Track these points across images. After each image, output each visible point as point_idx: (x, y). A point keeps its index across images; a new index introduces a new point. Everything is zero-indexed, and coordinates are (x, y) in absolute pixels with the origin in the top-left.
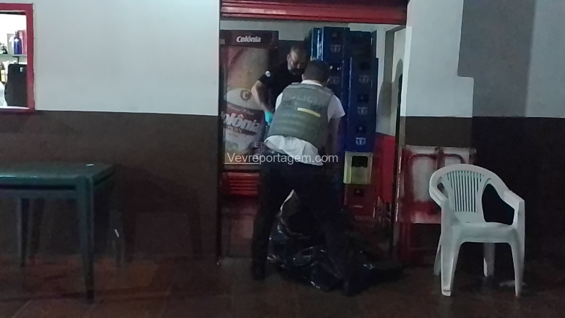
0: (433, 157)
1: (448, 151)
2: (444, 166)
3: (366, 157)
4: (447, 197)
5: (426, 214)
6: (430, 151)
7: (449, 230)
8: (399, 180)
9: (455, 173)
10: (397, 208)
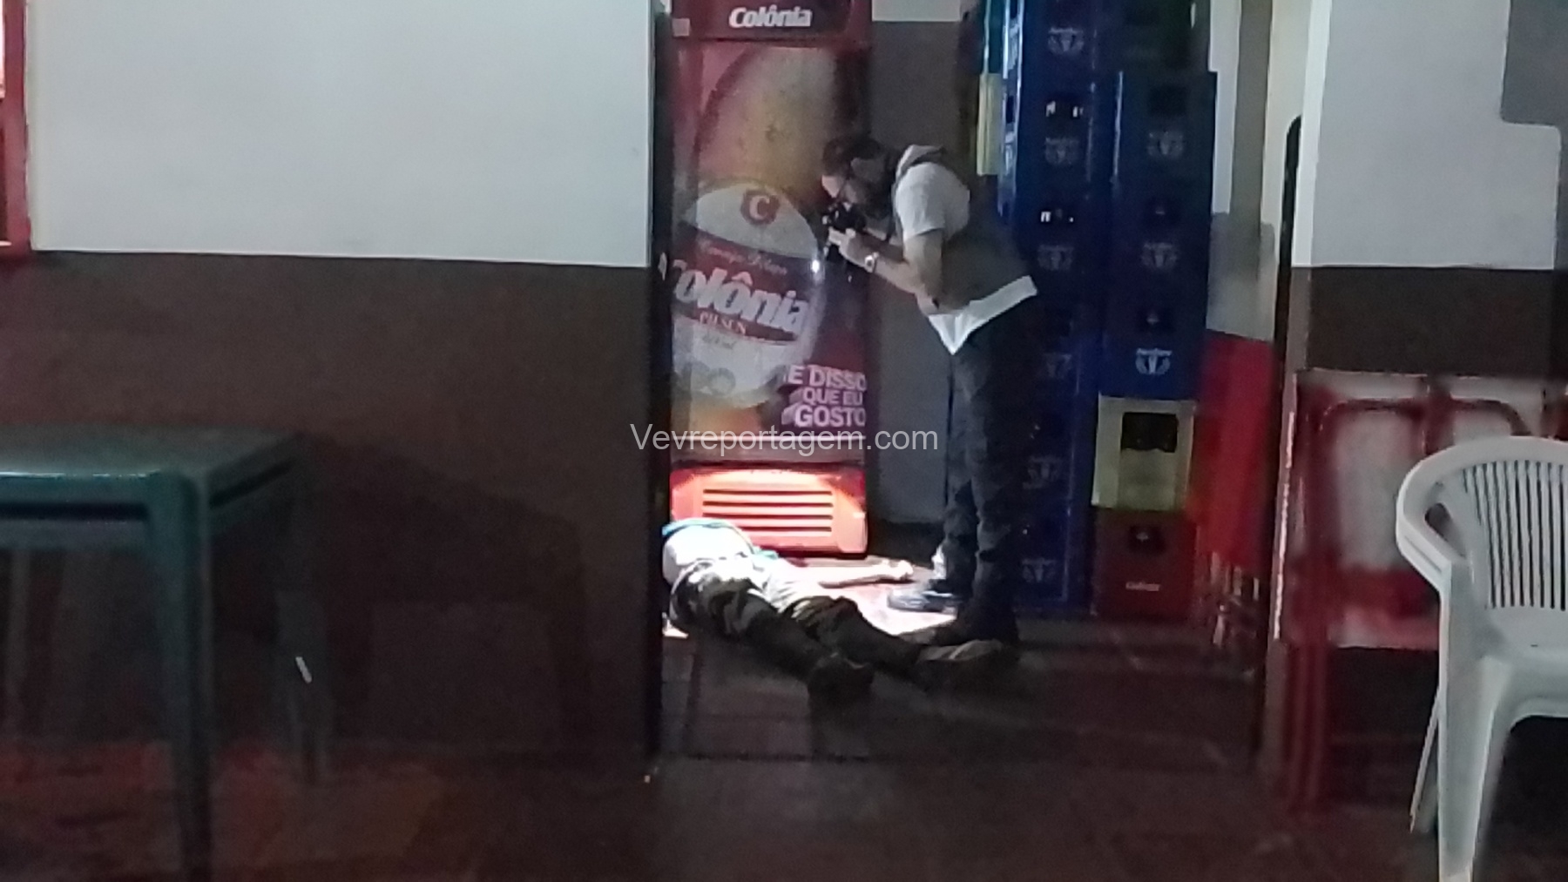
0: (1410, 412)
1: (1464, 390)
2: (1451, 444)
3: (1172, 417)
4: (1463, 555)
5: (1383, 618)
6: (1400, 389)
7: (1467, 671)
8: (1286, 493)
9: (1490, 469)
10: (1280, 591)
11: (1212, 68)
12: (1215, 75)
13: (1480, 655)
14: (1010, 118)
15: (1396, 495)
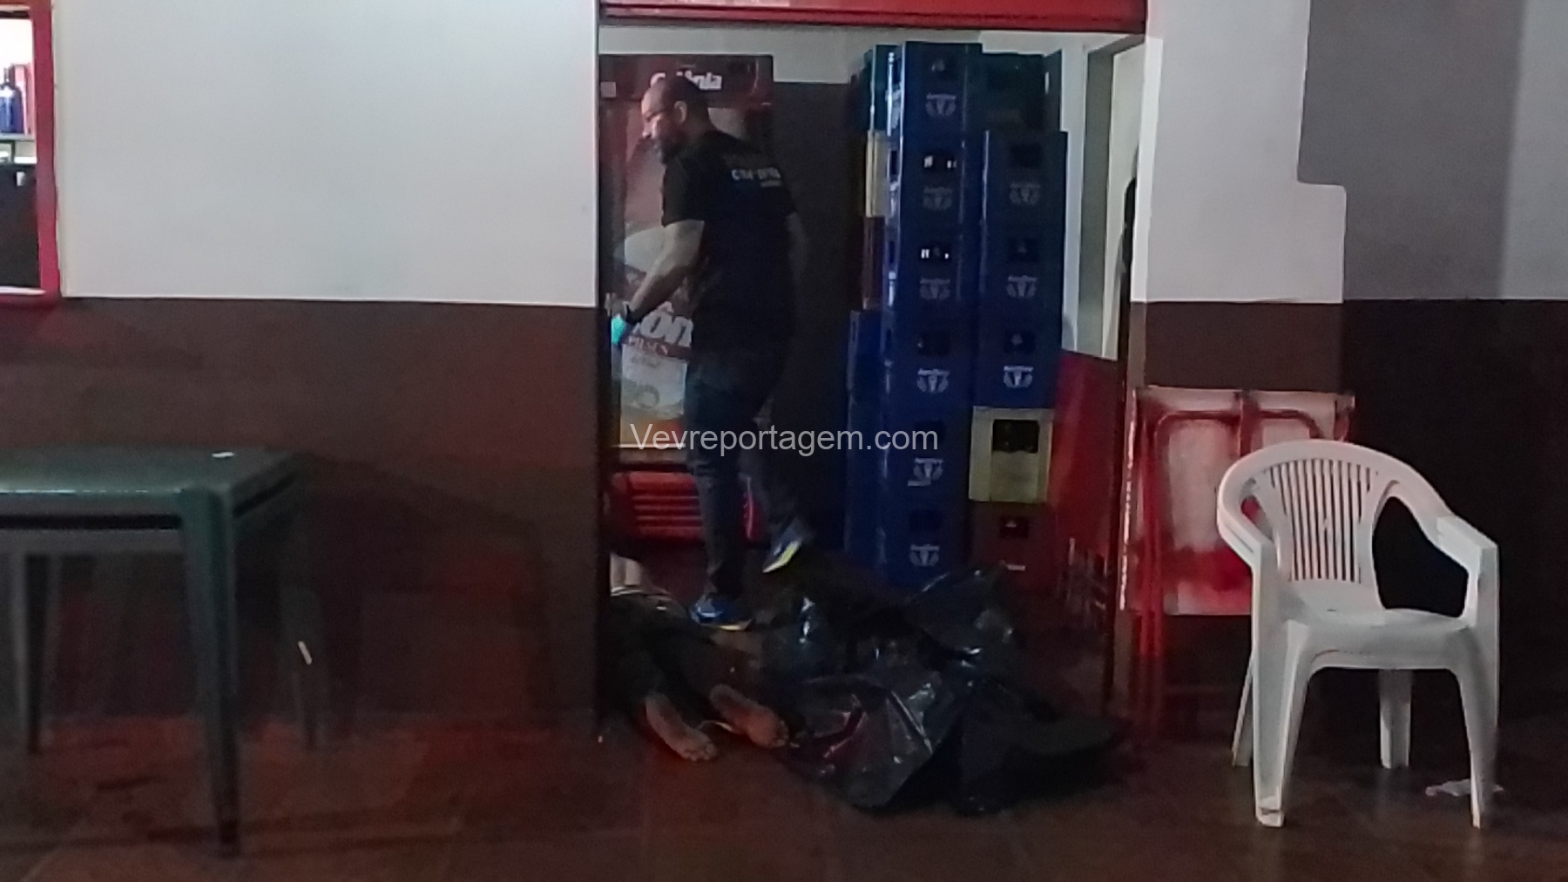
0: (1227, 420)
1: (1273, 401)
2: (1260, 446)
3: (1034, 423)
5: (1208, 589)
6: (1219, 401)
7: (1274, 633)
8: (1129, 489)
9: (1292, 467)
10: (1125, 569)
11: (1063, 128)
12: (1065, 134)
13: (1285, 619)
14: (894, 171)
15: (1216, 490)
